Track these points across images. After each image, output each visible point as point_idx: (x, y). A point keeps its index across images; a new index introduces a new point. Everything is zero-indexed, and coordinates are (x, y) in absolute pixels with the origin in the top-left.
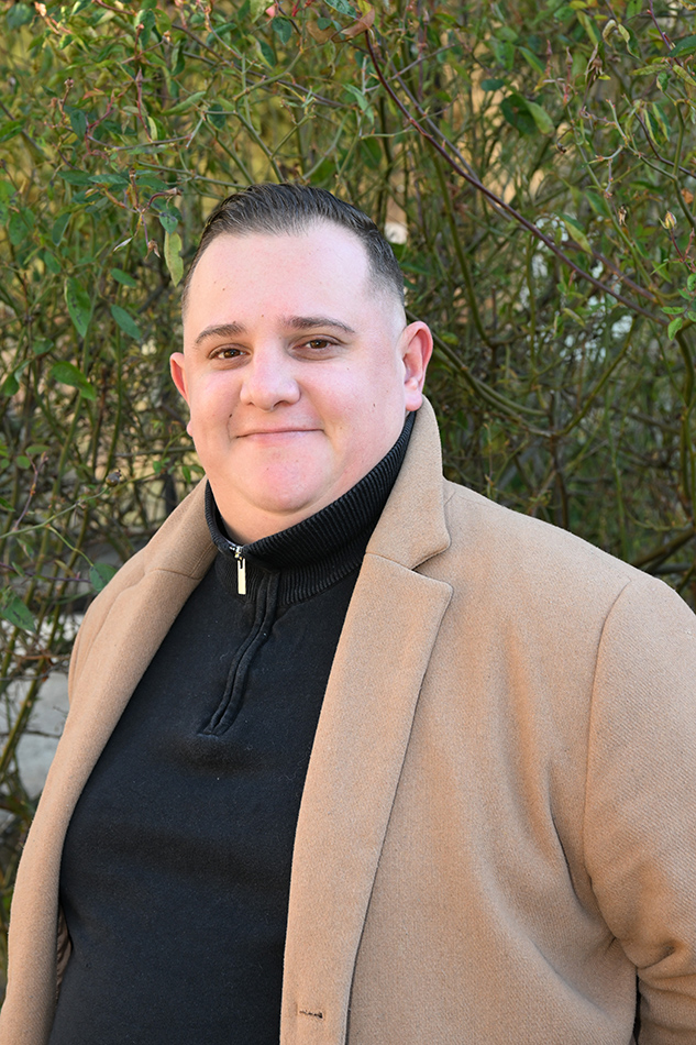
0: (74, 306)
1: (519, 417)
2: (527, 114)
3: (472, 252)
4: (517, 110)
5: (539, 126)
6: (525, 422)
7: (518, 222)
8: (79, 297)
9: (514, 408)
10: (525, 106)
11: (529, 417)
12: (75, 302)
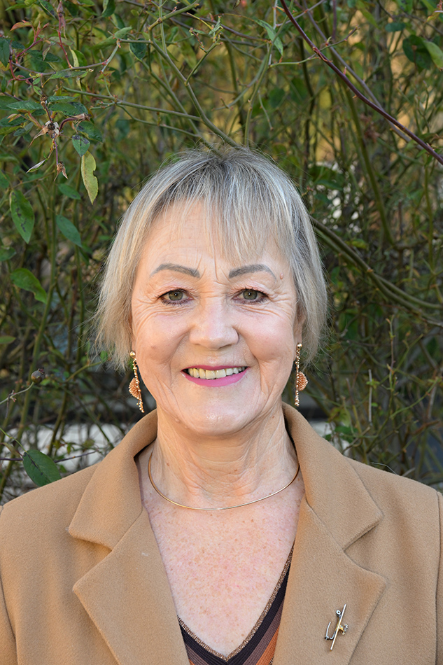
0: (19, 215)
1: (420, 311)
2: (425, 51)
3: (387, 174)
4: (416, 48)
5: (435, 61)
6: (425, 315)
7: (415, 142)
8: (23, 208)
9: (414, 303)
10: (423, 45)
11: (427, 309)
12: (20, 212)
